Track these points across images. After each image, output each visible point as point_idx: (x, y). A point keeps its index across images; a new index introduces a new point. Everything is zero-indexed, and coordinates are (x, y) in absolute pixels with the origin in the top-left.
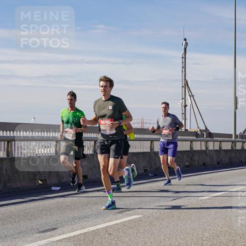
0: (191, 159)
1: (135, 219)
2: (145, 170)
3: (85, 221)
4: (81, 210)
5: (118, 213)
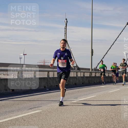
1: (38, 112)
2: (44, 87)
3: (11, 113)
4: (10, 107)
5: (30, 109)
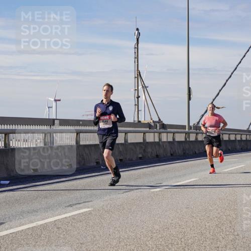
0: (144, 150)
1: (84, 212)
2: (97, 162)
3: (33, 215)
4: (30, 204)
5: (68, 206)
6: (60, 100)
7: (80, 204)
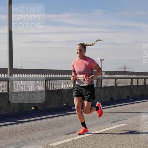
1: (123, 126)
3: (93, 128)
4: (90, 121)
5: (113, 122)
6: (103, 60)
7: (119, 121)
